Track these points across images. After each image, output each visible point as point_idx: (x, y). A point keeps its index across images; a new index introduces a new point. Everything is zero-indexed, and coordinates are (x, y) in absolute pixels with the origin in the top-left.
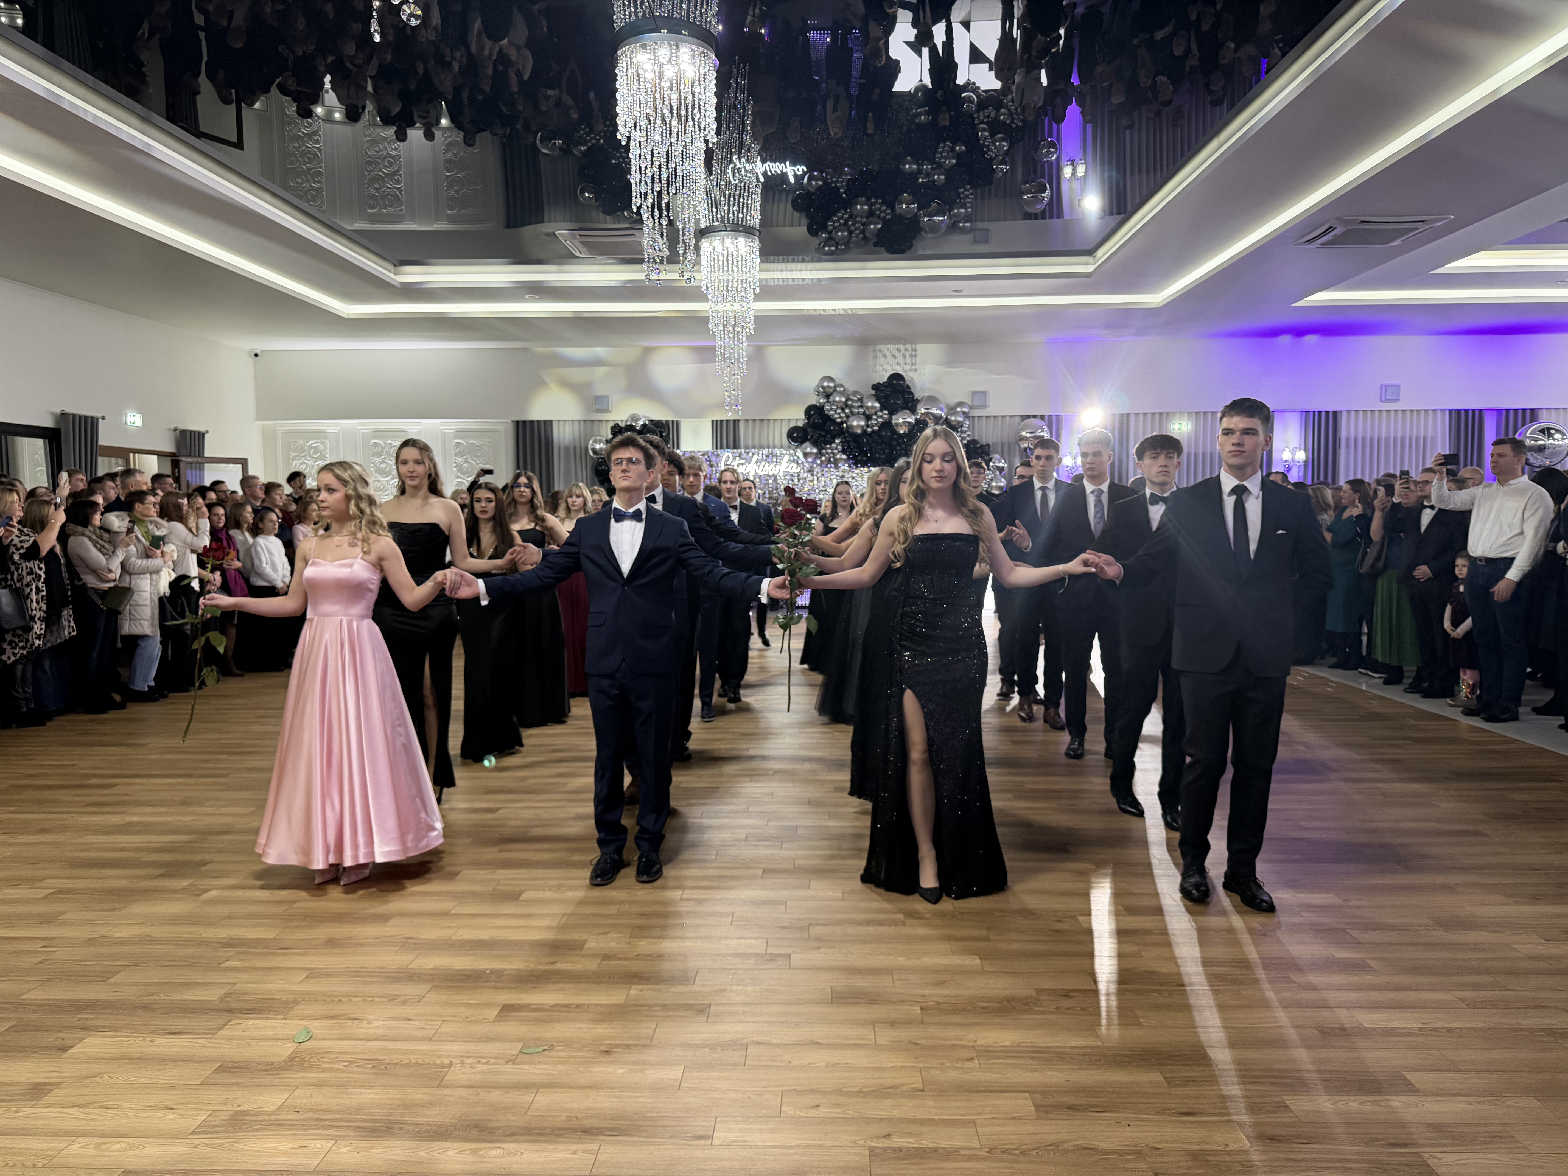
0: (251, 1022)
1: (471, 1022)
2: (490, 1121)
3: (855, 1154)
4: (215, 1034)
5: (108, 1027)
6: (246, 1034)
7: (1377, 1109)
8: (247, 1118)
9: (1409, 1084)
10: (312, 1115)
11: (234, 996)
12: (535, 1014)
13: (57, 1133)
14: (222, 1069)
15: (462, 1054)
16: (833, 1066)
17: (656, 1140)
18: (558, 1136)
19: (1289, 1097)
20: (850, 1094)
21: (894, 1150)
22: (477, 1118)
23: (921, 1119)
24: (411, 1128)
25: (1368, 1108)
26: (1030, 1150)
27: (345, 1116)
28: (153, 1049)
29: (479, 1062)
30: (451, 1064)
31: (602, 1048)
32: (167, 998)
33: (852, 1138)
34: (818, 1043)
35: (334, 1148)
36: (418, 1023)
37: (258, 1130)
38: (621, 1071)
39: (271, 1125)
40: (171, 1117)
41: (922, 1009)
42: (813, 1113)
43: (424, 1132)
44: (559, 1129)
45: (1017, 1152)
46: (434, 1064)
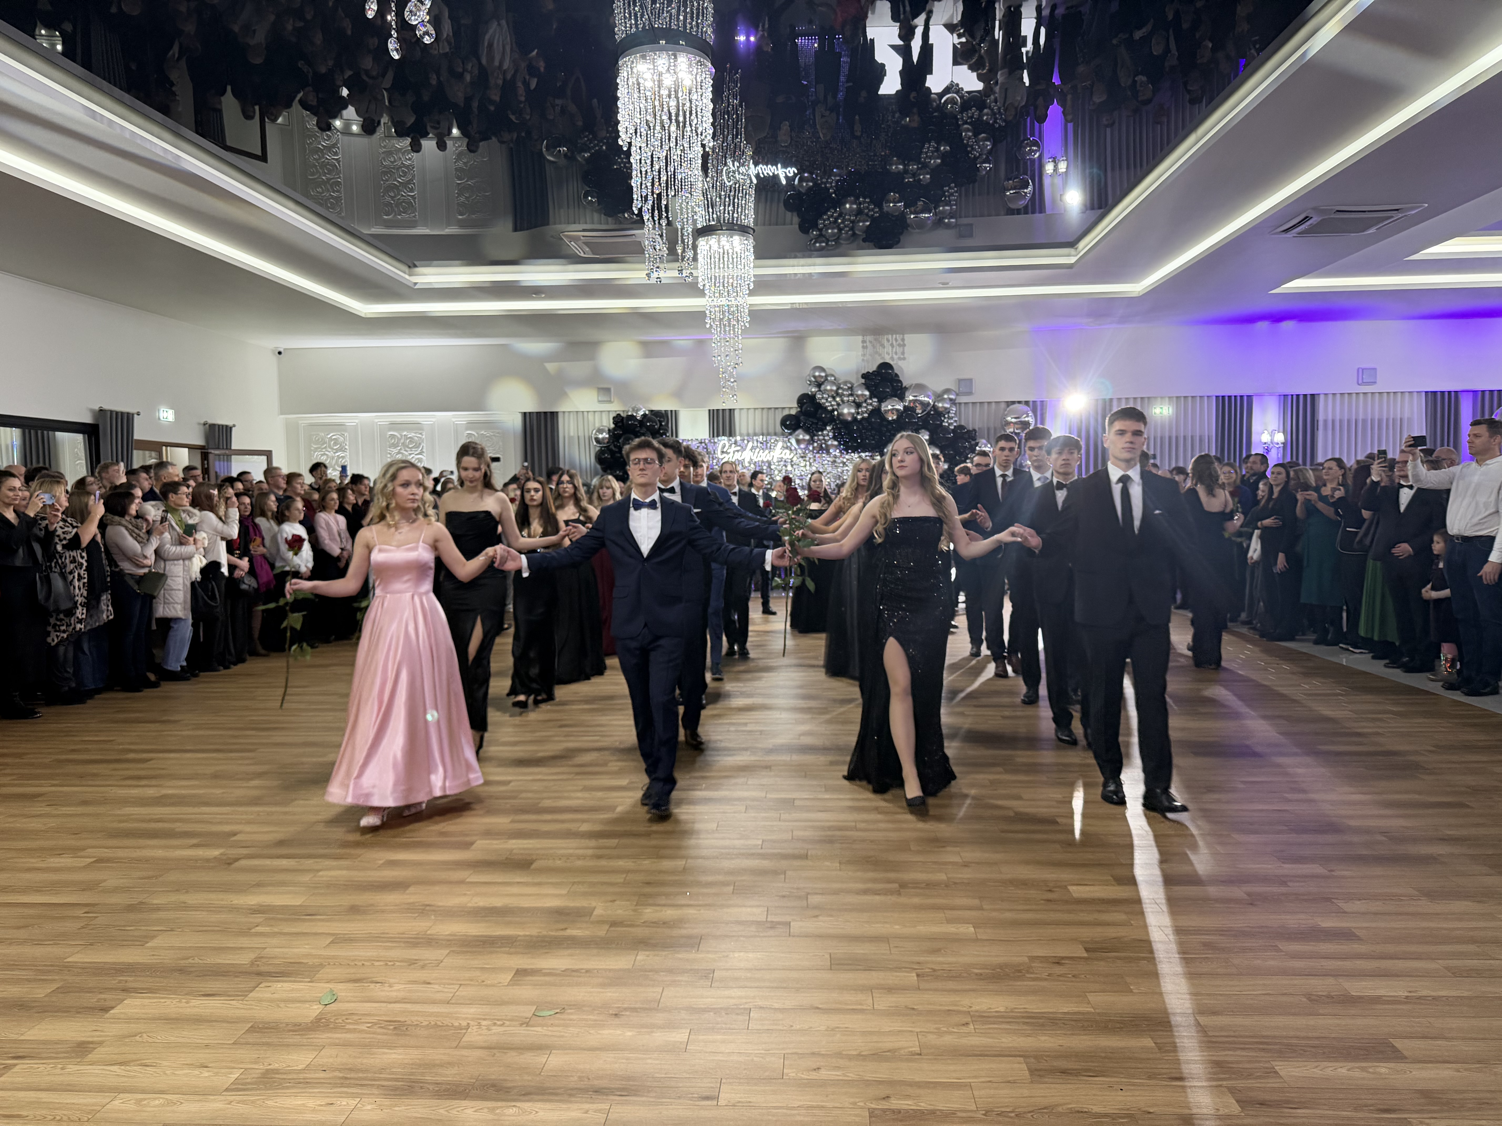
0: (279, 985)
1: (486, 986)
2: (505, 1080)
3: (856, 1115)
4: (246, 996)
5: (147, 989)
6: (276, 996)
7: (1365, 1074)
8: (277, 1076)
9: (1395, 1050)
10: (337, 1074)
11: (264, 960)
12: (547, 979)
13: (101, 1090)
14: (252, 1029)
15: (479, 1016)
16: (833, 1030)
17: (664, 1100)
18: (571, 1095)
19: (1277, 1063)
20: (850, 1058)
21: (893, 1111)
22: (493, 1077)
23: (919, 1082)
24: (431, 1087)
25: (1357, 1074)
26: (1025, 1113)
27: (369, 1075)
28: (189, 1010)
29: (495, 1024)
30: (468, 1026)
31: (611, 1012)
32: (200, 962)
33: (852, 1100)
34: (818, 1008)
35: (359, 1105)
36: (436, 986)
37: (288, 1088)
38: (629, 1034)
39: (300, 1083)
40: (206, 1074)
41: (918, 975)
42: (814, 1075)
43: (444, 1091)
44: (572, 1089)
45: (1013, 1115)
46: (453, 1026)
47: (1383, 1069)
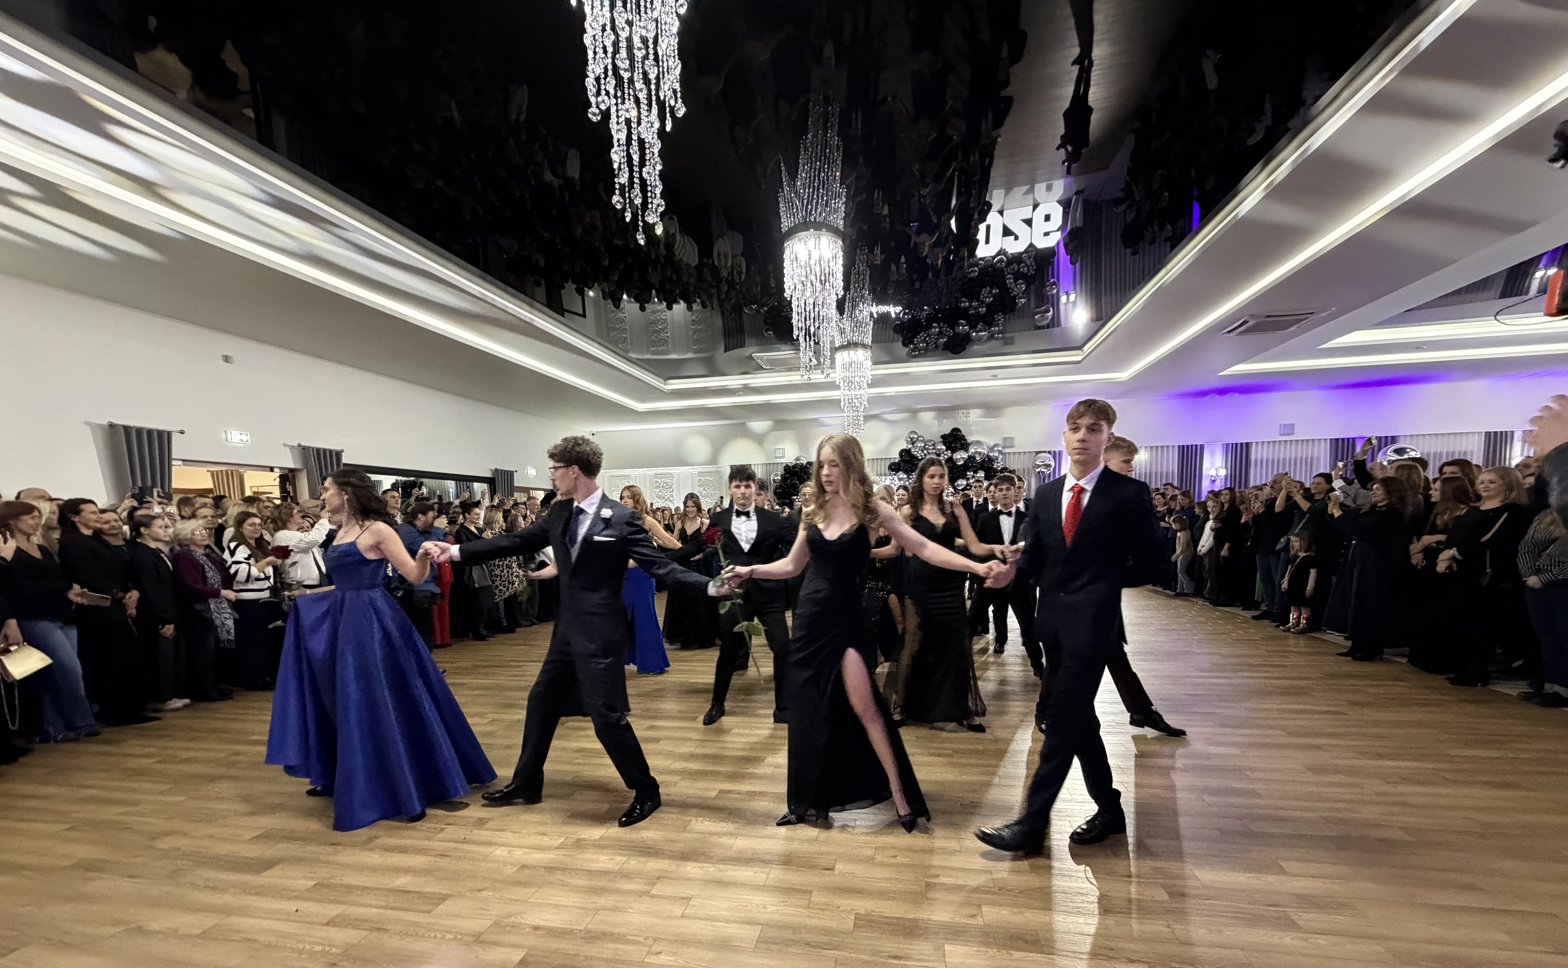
7: (1258, 881)
25: (1253, 881)
27: (634, 845)
39: (595, 846)
40: (546, 839)
45: (1017, 890)
47: (1271, 879)
